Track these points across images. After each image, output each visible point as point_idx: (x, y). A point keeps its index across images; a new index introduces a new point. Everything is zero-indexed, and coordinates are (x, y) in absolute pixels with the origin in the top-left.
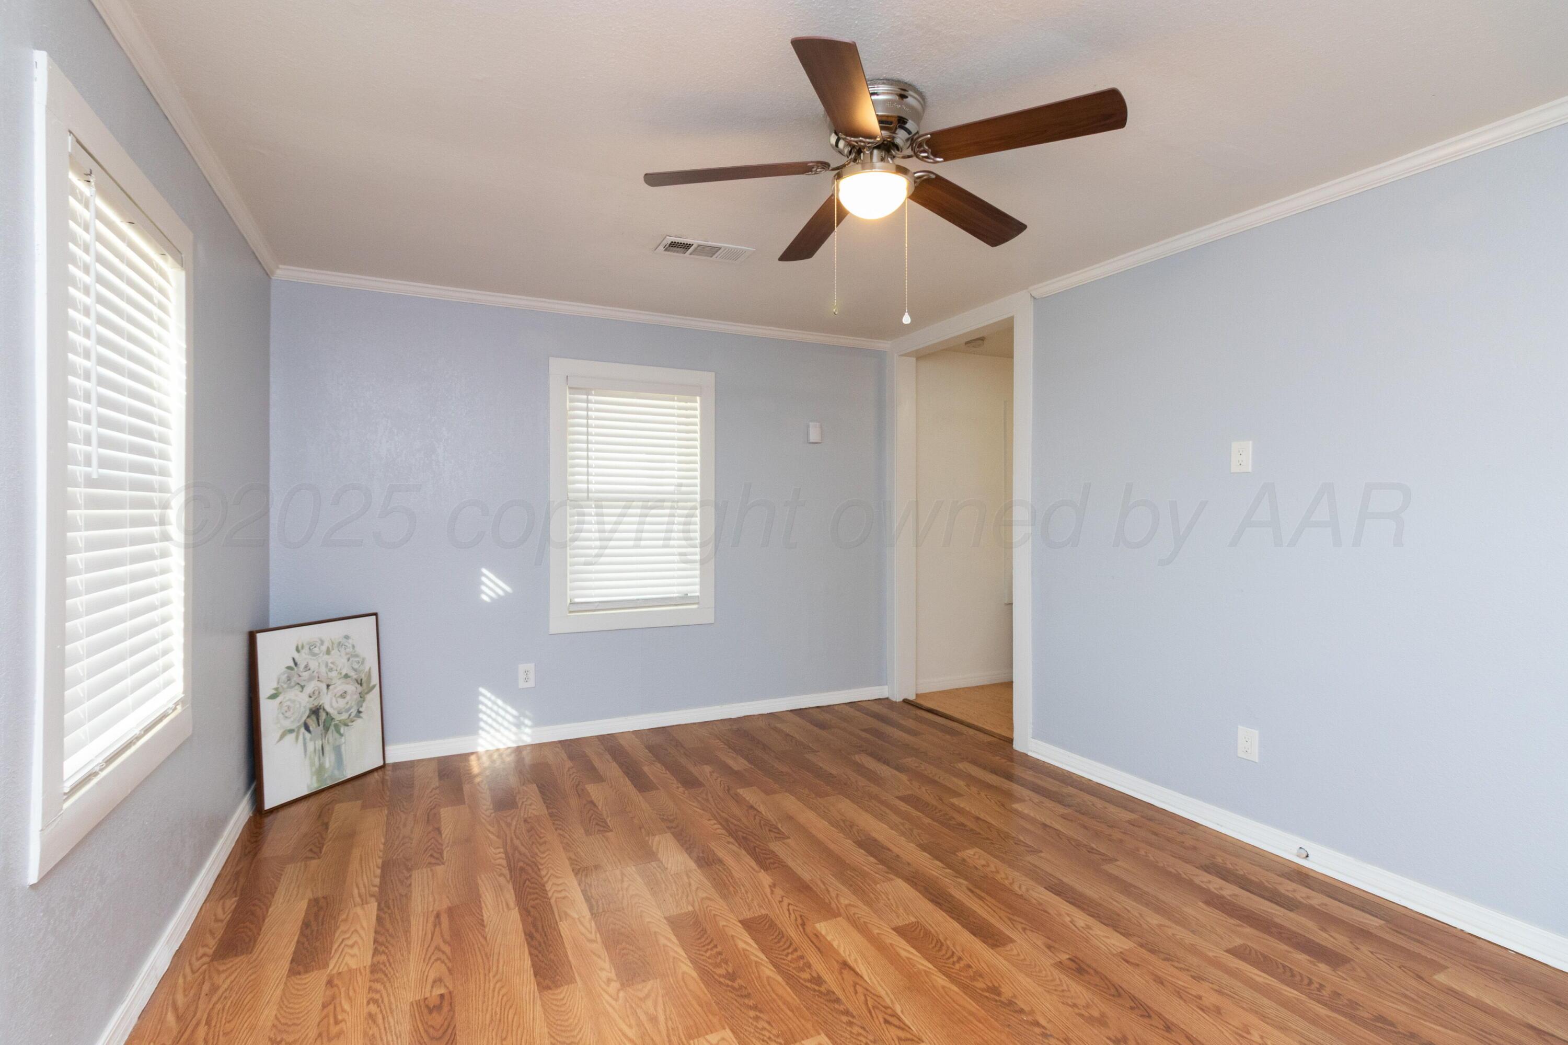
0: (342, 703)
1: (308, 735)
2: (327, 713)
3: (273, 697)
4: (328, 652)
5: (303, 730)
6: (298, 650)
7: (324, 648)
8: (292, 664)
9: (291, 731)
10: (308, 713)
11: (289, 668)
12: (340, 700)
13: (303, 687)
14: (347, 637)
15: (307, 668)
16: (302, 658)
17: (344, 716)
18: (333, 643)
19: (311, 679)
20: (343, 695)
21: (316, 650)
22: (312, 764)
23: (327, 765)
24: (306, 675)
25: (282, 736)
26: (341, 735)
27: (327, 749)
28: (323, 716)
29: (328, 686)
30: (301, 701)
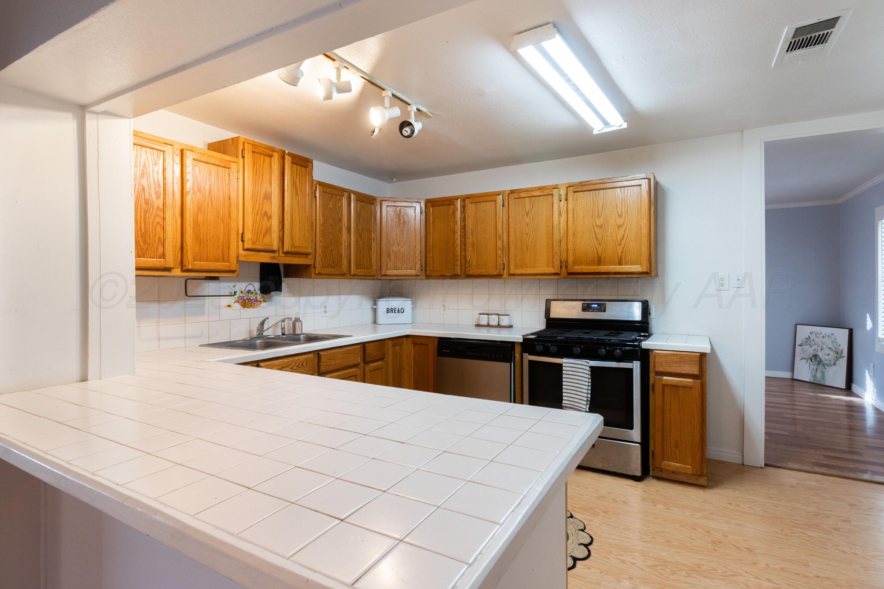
0: (827, 357)
1: (811, 363)
2: (820, 358)
3: (800, 345)
4: (823, 337)
5: (809, 360)
6: (811, 333)
7: (822, 336)
8: (808, 337)
9: (805, 359)
10: (812, 355)
11: (807, 338)
12: (826, 356)
13: (811, 346)
14: (832, 334)
15: (813, 340)
16: (813, 337)
17: (828, 362)
18: (826, 335)
19: (815, 344)
20: (828, 355)
21: (818, 335)
22: (812, 373)
23: (818, 376)
24: (813, 342)
25: (802, 359)
26: (825, 369)
27: (818, 370)
28: (818, 359)
29: (822, 349)
30: (810, 351)
